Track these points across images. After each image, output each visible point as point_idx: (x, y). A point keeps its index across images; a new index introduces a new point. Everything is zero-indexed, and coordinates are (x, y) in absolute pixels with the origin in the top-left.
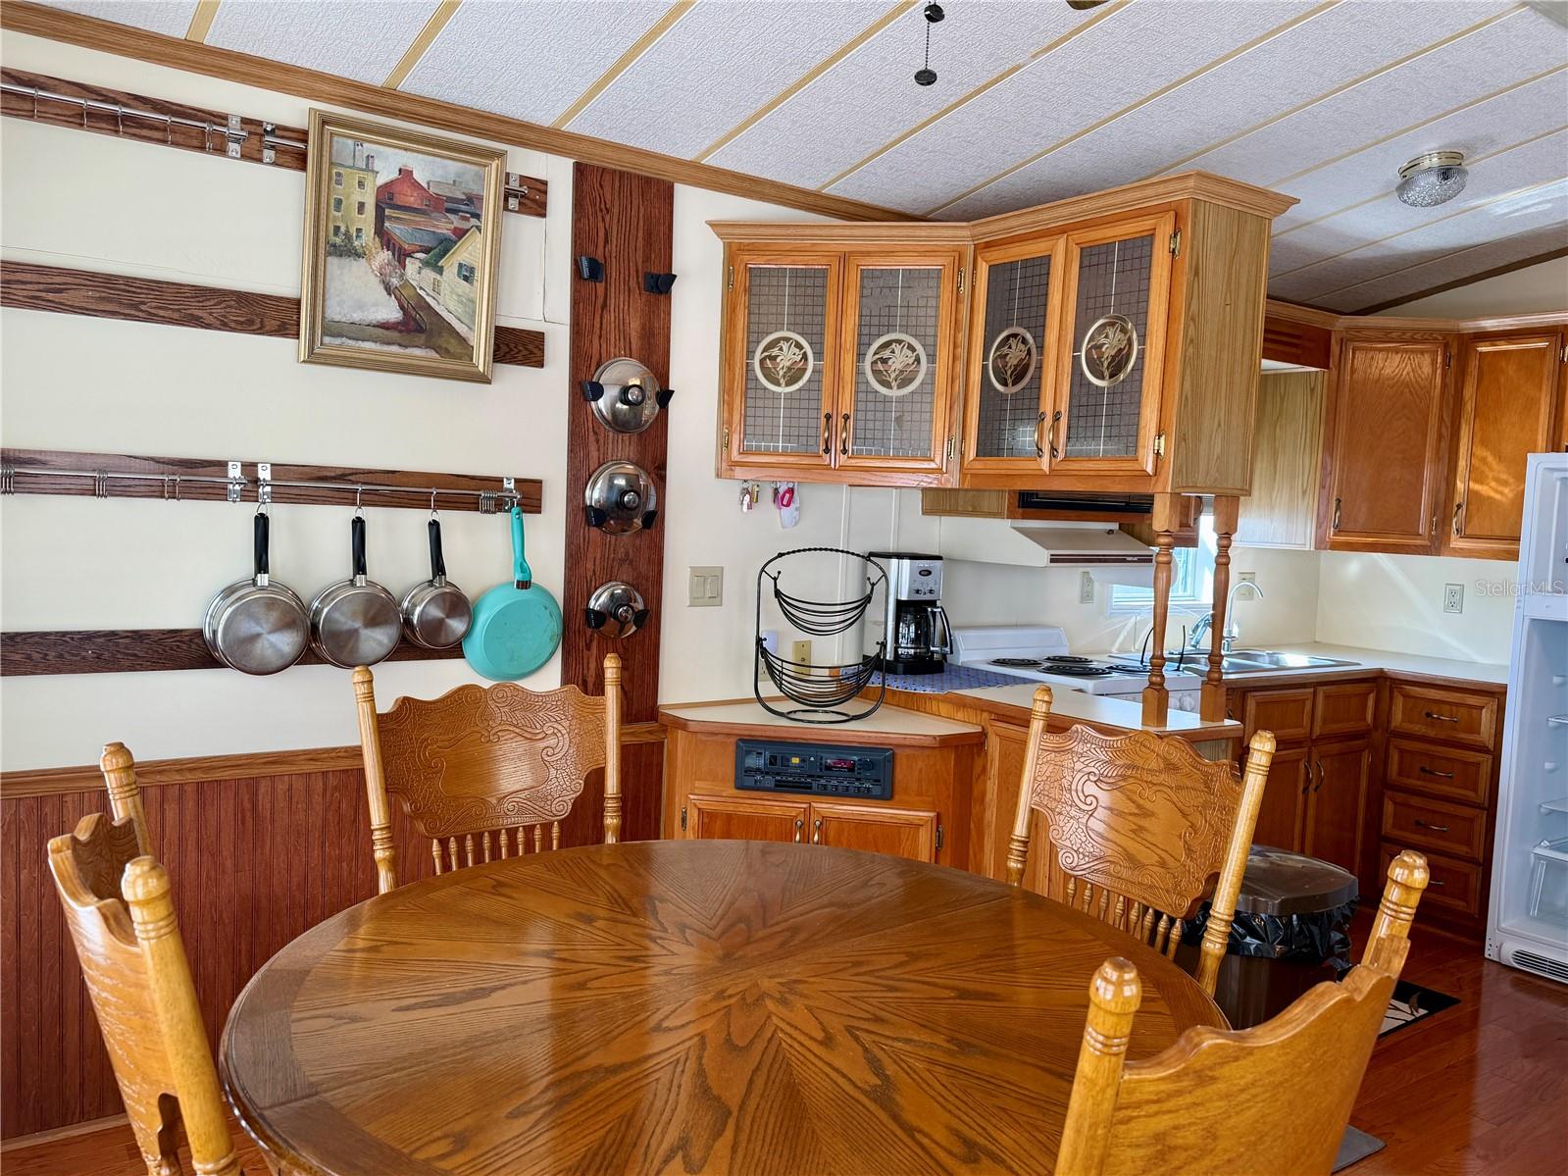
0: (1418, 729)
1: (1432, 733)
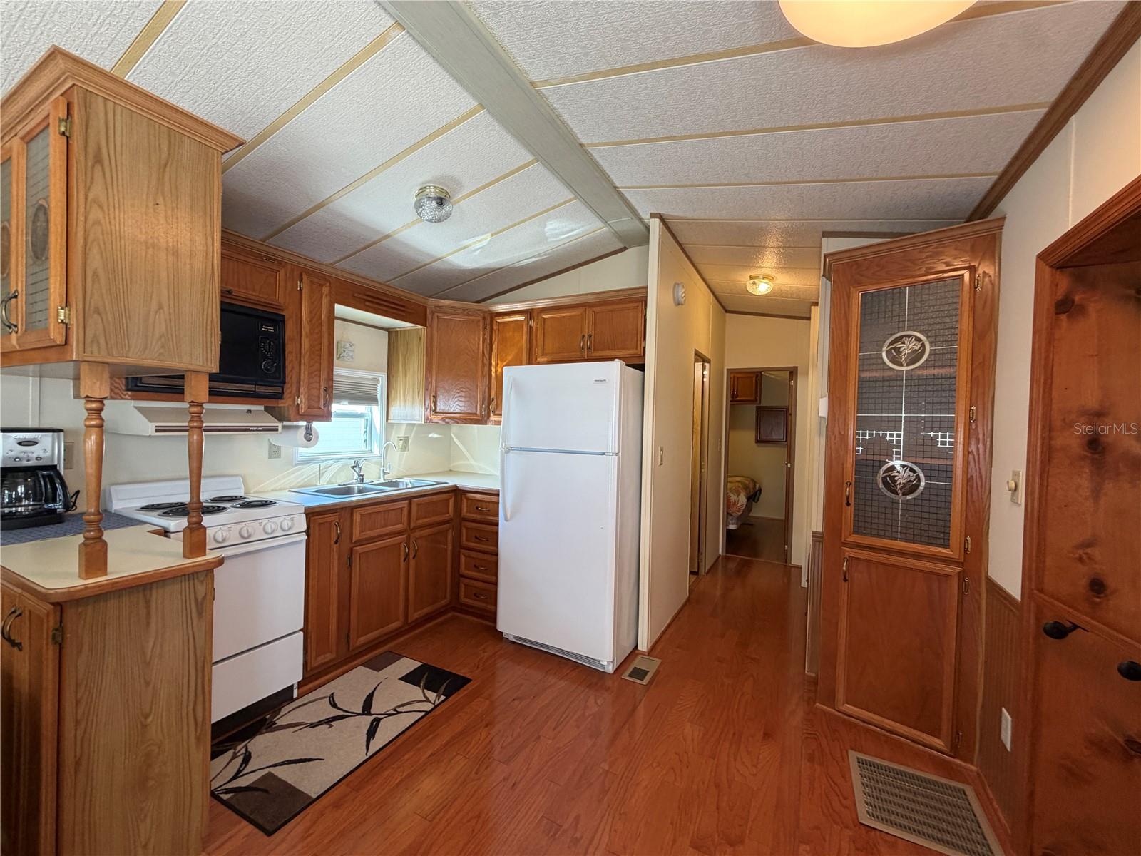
0: (473, 516)
1: (478, 517)
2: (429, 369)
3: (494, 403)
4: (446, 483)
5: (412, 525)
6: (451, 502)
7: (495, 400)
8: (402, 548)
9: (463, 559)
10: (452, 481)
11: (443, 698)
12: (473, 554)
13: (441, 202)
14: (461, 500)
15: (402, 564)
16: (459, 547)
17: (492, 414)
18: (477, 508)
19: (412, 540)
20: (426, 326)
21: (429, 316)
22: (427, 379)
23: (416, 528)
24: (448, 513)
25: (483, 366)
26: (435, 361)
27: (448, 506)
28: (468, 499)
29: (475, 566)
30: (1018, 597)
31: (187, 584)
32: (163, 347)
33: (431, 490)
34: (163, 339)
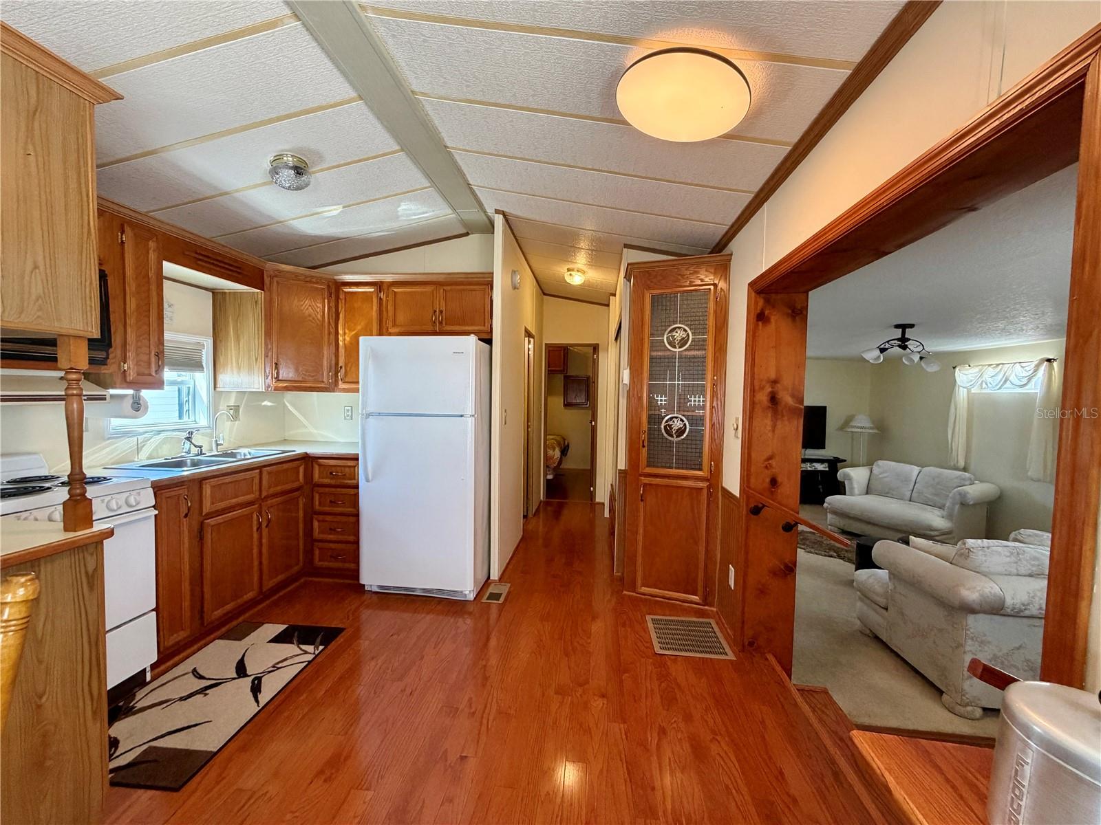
0: (327, 481)
1: (333, 482)
2: (268, 334)
3: (343, 371)
4: (294, 451)
5: (264, 494)
6: (301, 470)
7: (343, 368)
8: (255, 517)
9: (316, 524)
10: (300, 450)
11: (321, 648)
12: (329, 518)
13: (299, 171)
14: (312, 467)
15: (255, 535)
16: (311, 514)
17: (340, 382)
18: (331, 473)
19: (264, 508)
20: (263, 290)
21: (267, 280)
22: (266, 345)
23: (267, 497)
24: (299, 480)
25: (329, 334)
26: (275, 327)
27: (298, 473)
28: (320, 465)
29: (331, 529)
30: (738, 495)
31: (77, 557)
32: (40, 309)
33: (280, 458)
34: (40, 301)
